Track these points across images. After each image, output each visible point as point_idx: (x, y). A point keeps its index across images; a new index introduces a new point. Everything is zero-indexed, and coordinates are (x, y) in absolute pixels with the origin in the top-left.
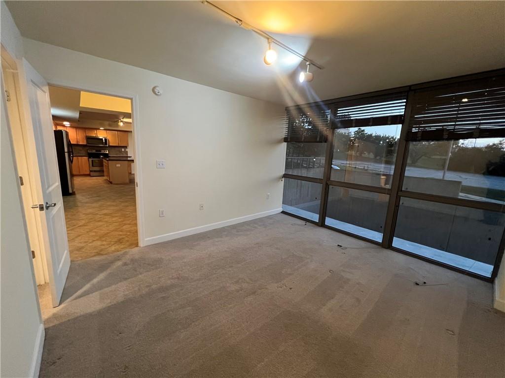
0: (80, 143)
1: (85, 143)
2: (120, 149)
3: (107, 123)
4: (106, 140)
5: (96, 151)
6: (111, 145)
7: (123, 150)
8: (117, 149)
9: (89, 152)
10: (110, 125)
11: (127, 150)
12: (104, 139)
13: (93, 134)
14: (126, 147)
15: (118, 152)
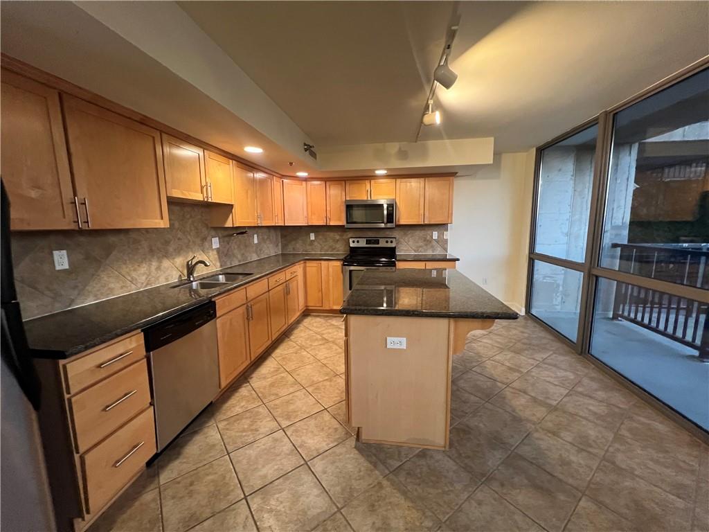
0: (332, 223)
1: (343, 222)
2: (429, 232)
3: (393, 147)
4: (391, 206)
5: (368, 242)
6: (403, 222)
7: (435, 235)
8: (419, 233)
9: (352, 245)
10: (403, 155)
11: (447, 235)
12: (385, 206)
13: (361, 193)
14: (442, 226)
15: (421, 244)
